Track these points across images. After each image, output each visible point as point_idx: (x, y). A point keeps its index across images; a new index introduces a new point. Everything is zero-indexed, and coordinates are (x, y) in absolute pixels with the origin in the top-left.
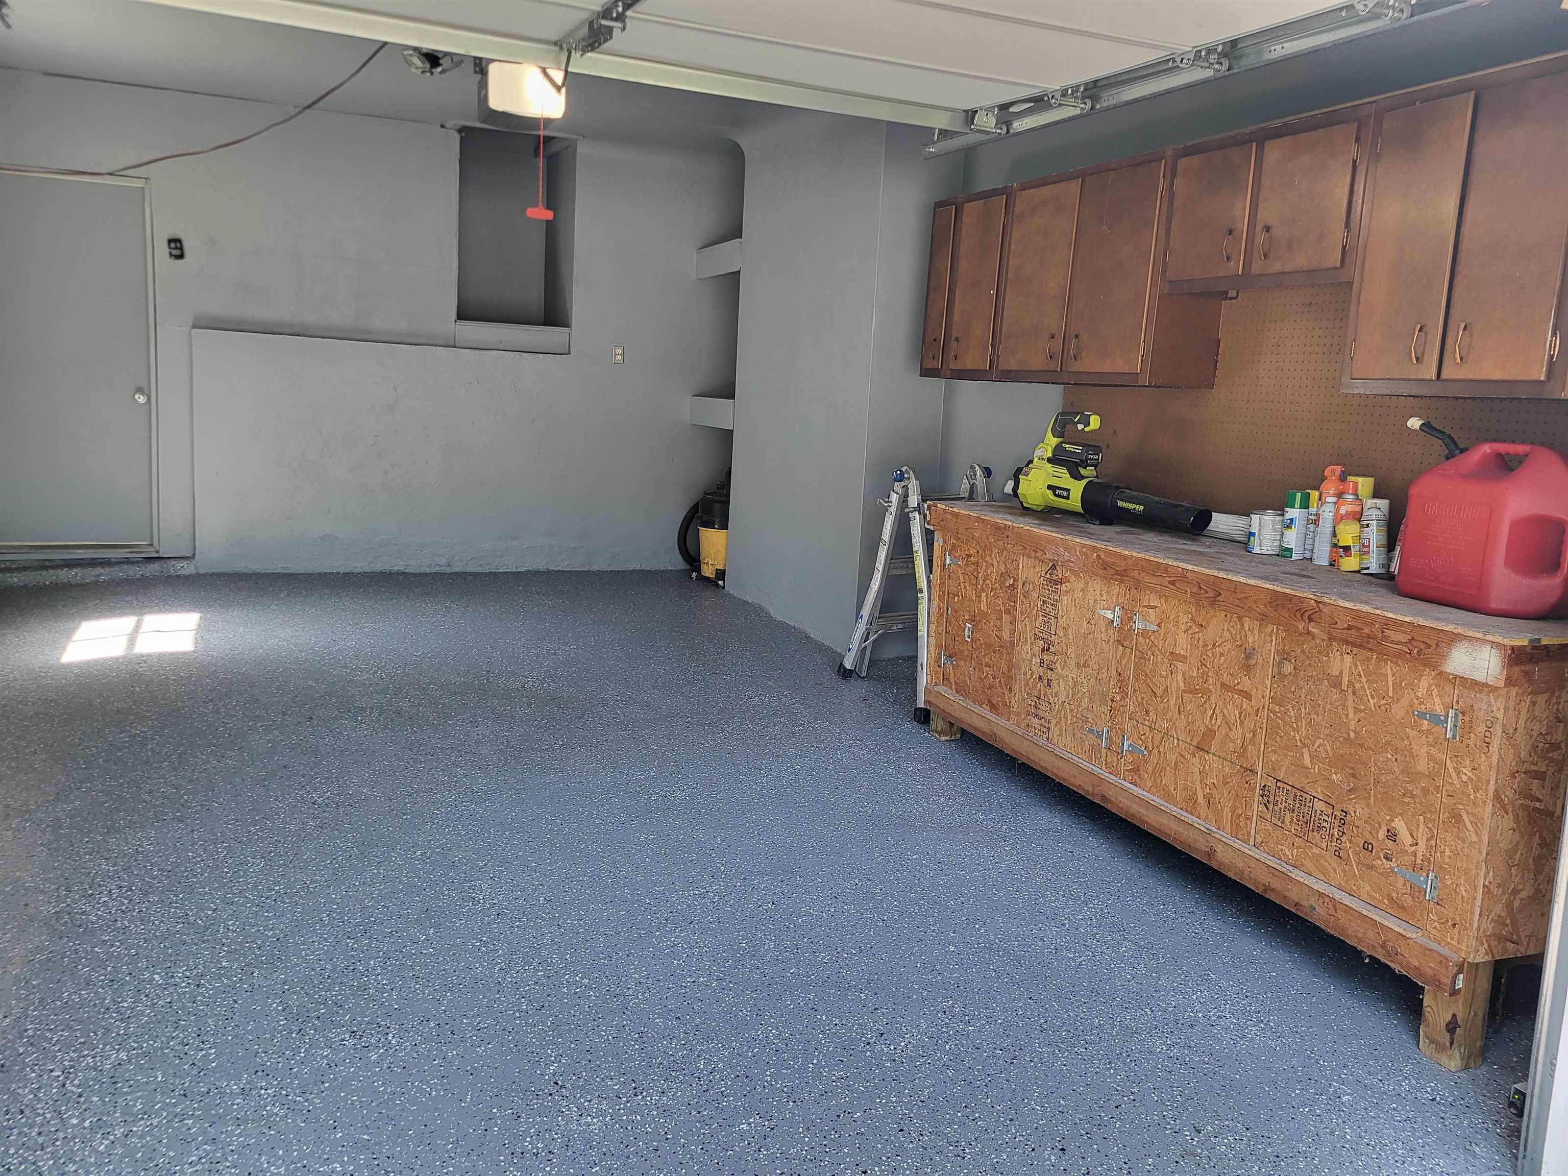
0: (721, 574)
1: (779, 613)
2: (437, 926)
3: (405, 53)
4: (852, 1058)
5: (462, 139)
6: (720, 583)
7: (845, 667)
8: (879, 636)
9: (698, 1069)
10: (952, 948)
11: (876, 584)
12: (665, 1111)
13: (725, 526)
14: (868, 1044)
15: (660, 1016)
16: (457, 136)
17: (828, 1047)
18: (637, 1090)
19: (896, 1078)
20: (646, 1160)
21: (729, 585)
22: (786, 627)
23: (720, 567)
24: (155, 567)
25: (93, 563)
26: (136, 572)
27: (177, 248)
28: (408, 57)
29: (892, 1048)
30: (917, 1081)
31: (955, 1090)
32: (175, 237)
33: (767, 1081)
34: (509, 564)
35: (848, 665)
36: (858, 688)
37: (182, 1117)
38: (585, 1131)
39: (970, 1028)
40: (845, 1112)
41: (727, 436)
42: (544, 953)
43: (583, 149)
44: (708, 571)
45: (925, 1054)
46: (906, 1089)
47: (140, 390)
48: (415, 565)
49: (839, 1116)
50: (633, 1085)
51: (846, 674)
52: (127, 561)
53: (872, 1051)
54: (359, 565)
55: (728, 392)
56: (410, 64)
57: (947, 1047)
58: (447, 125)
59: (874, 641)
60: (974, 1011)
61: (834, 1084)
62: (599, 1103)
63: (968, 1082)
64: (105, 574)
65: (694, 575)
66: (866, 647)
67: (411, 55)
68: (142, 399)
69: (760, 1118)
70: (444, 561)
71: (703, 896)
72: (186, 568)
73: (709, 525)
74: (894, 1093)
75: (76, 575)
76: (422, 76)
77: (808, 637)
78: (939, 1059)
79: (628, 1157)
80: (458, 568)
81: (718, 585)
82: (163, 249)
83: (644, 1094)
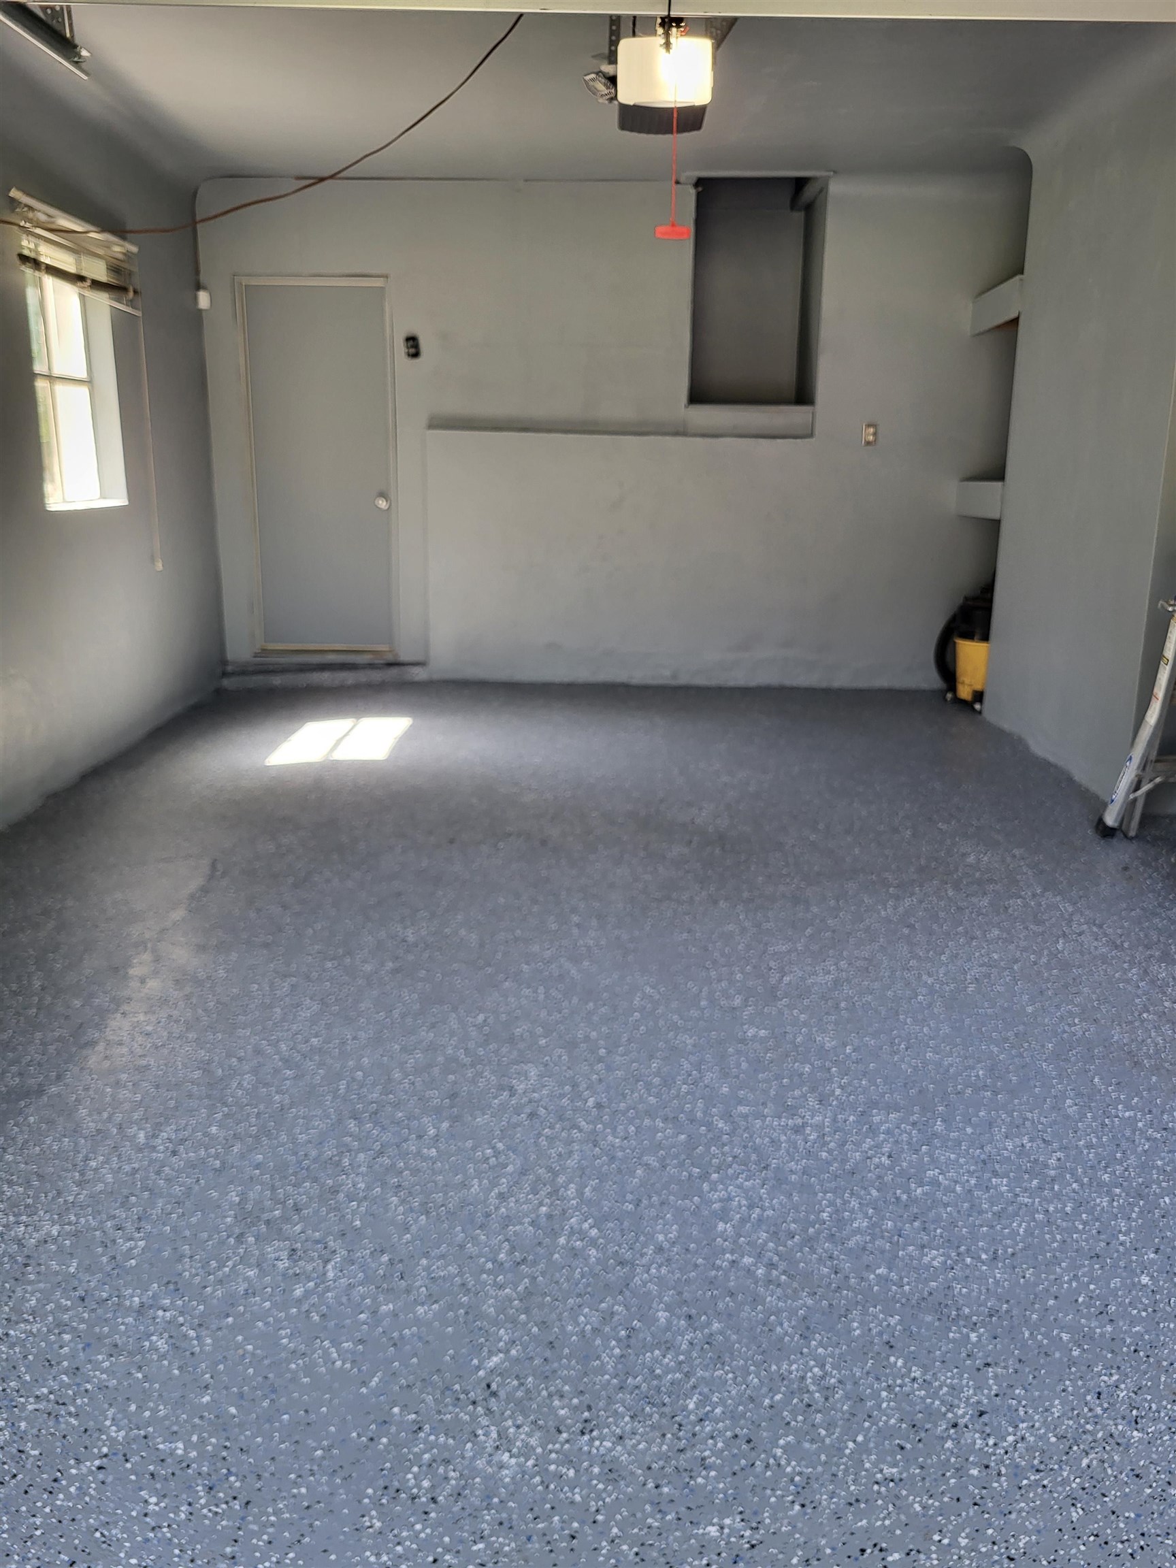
0: (979, 696)
1: (1040, 747)
2: (455, 1119)
3: (587, 78)
4: (920, 1445)
5: (699, 195)
6: (977, 706)
7: (1104, 824)
8: (1157, 786)
9: (684, 1409)
10: (1145, 1280)
11: (1153, 716)
12: (612, 1472)
13: (985, 638)
14: (955, 1426)
15: (668, 1308)
16: (692, 192)
17: (889, 1417)
18: (587, 1425)
19: (979, 1502)
20: (551, 1551)
21: (988, 709)
22: (1045, 765)
23: (978, 687)
24: (394, 672)
25: (344, 667)
26: (376, 676)
27: (413, 346)
28: (591, 83)
29: (991, 1442)
30: (1013, 1516)
31: (1073, 1551)
32: (410, 335)
33: (774, 1457)
34: (738, 678)
35: (1110, 819)
36: (1121, 852)
37: (62, 1327)
38: (492, 1476)
39: (1135, 1433)
40: (875, 1545)
41: (993, 527)
42: (561, 1179)
43: (836, 188)
44: (965, 692)
45: (1042, 1467)
46: (990, 1526)
47: (383, 495)
48: (639, 676)
49: (863, 1551)
50: (586, 1414)
51: (1107, 833)
52: (371, 666)
53: (957, 1442)
54: (583, 675)
55: (997, 473)
56: (594, 92)
57: (1085, 1462)
58: (682, 180)
59: (1149, 794)
60: (1150, 1402)
61: (876, 1487)
62: (529, 1435)
63: (1101, 1540)
64: (349, 678)
65: (949, 696)
66: (1135, 800)
67: (593, 80)
68: (382, 504)
69: (742, 1520)
70: (667, 673)
71: (798, 1130)
72: (419, 674)
73: (969, 636)
74: (967, 1530)
75: (325, 678)
76: (610, 105)
77: (1070, 780)
78: (1065, 1482)
79: (529, 1539)
80: (683, 680)
81: (974, 709)
82: (401, 348)
83: (595, 1433)
